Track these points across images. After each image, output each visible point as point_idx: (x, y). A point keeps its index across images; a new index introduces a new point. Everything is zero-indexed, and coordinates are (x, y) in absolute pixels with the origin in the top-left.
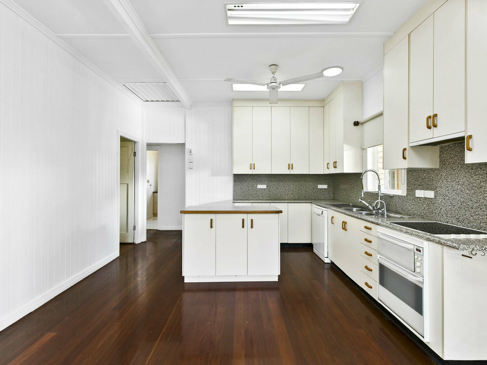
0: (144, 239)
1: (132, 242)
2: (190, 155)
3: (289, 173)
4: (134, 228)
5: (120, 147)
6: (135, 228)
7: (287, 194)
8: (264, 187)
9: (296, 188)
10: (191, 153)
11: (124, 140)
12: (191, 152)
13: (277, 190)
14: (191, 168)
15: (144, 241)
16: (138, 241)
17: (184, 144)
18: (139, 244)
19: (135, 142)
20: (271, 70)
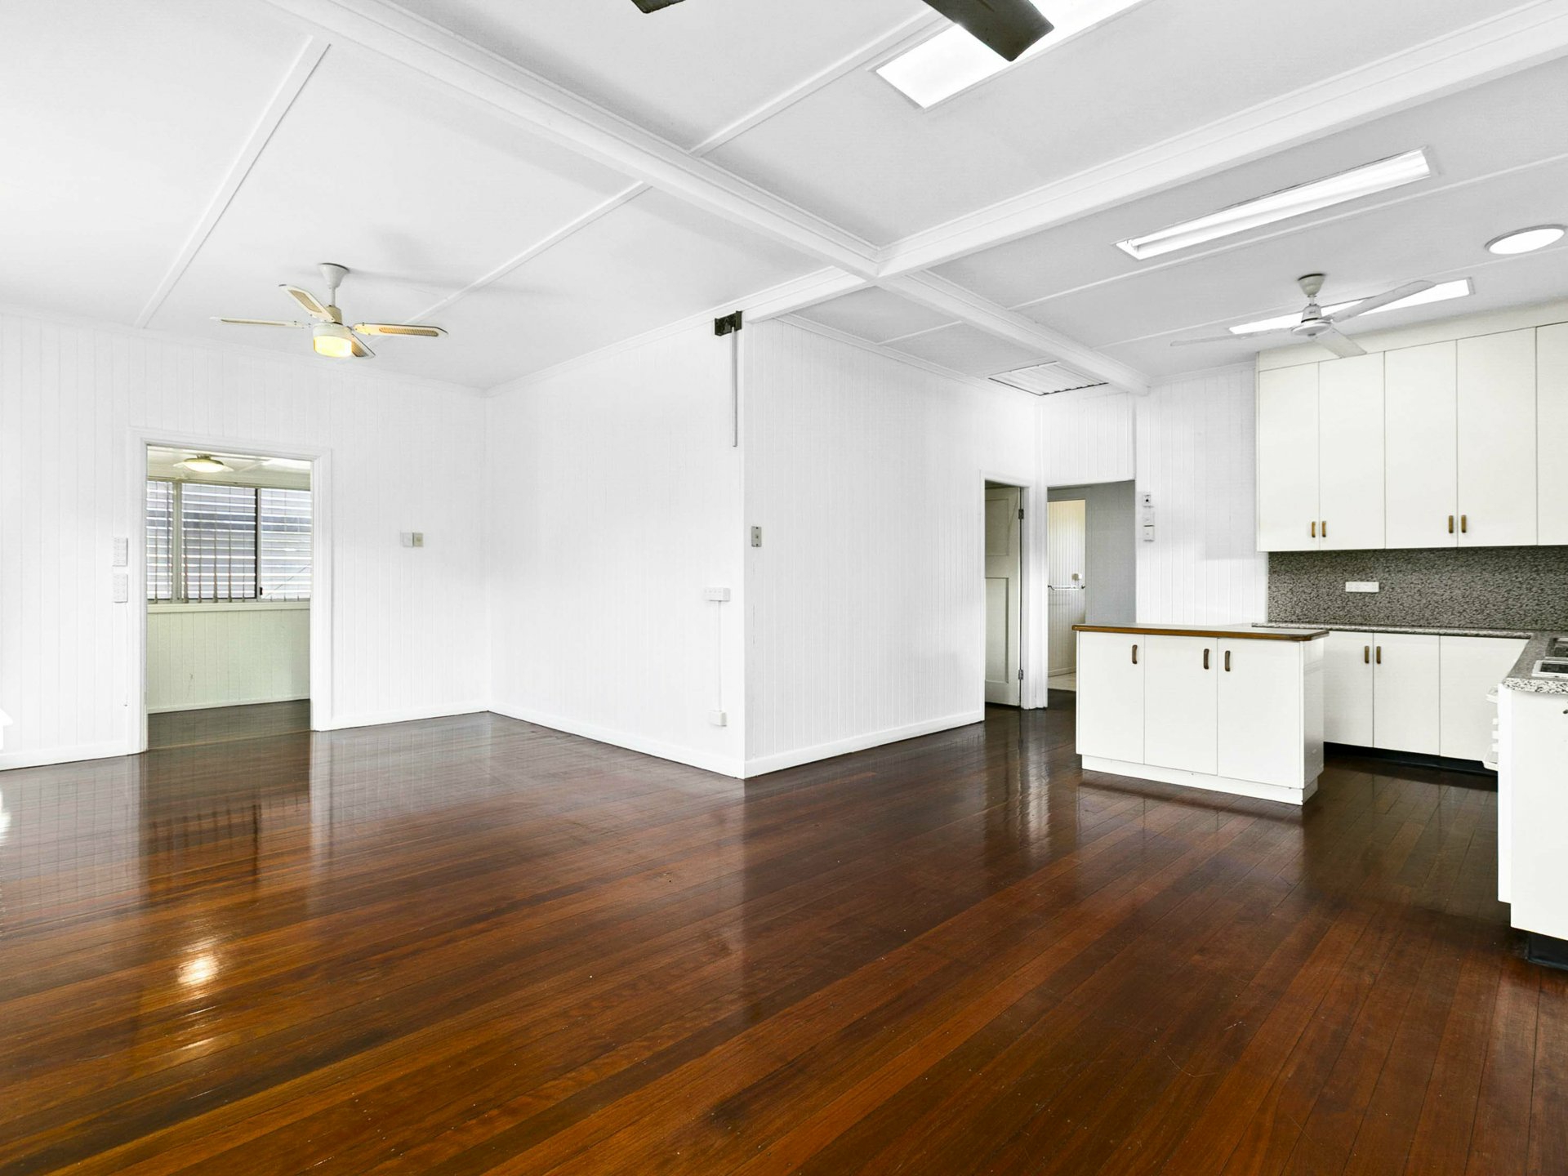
0: (1042, 701)
1: (1016, 703)
2: (1148, 509)
3: (1454, 545)
4: (1021, 677)
5: (986, 501)
6: (1022, 675)
7: (1461, 609)
8: (1371, 587)
9: (1497, 593)
10: (1147, 504)
11: (991, 486)
12: (1147, 501)
13: (1419, 598)
14: (1151, 541)
15: (1042, 707)
16: (1028, 704)
17: (1132, 483)
18: (1030, 710)
19: (1021, 489)
20: (1304, 287)
